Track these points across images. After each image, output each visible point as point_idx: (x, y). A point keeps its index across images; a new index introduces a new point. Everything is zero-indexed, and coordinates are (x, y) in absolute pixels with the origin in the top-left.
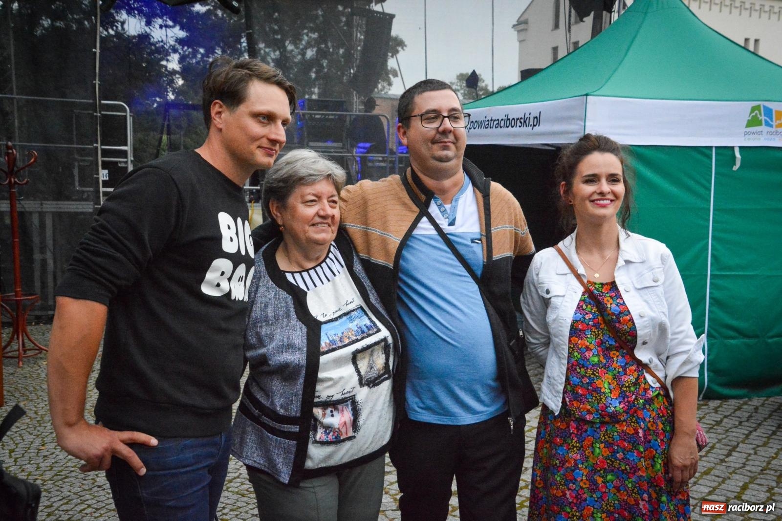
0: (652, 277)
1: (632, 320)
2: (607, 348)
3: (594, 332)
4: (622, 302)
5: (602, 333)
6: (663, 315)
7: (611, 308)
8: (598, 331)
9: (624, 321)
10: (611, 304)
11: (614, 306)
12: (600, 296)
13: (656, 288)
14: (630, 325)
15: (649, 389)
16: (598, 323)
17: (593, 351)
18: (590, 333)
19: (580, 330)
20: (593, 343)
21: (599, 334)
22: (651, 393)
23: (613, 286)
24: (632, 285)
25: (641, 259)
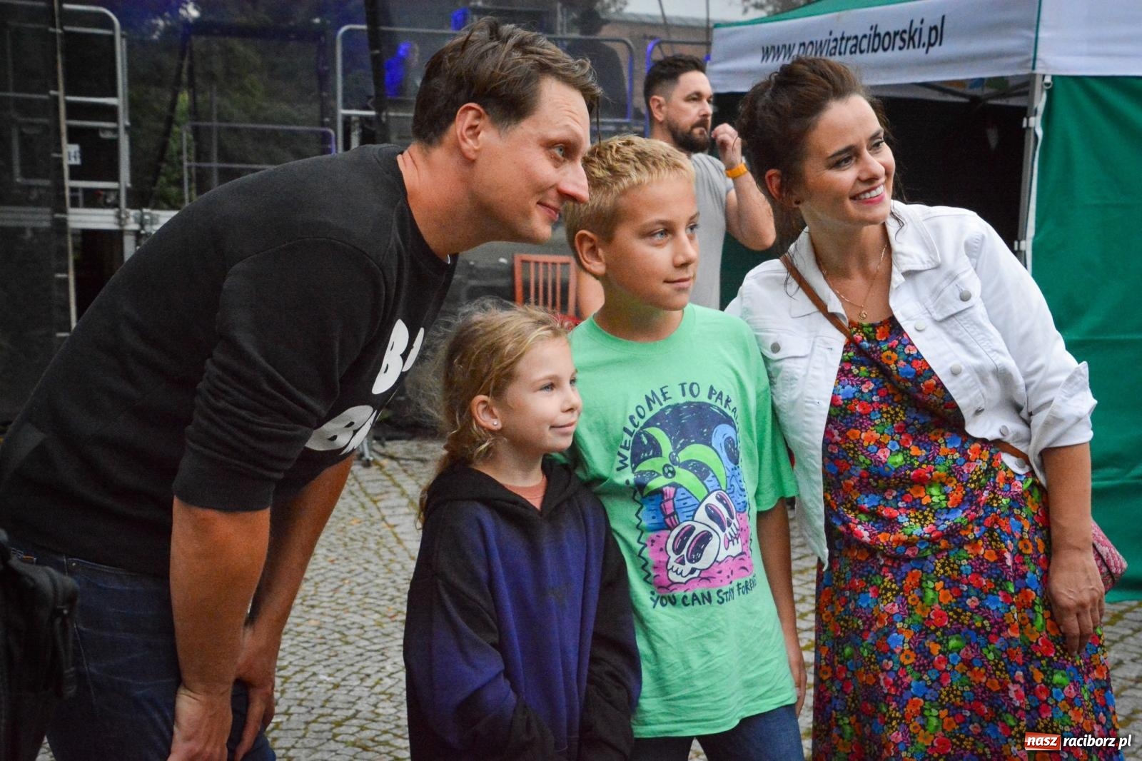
0: (958, 295)
1: (940, 384)
2: (918, 430)
3: (888, 412)
4: (914, 352)
5: (901, 409)
6: (998, 355)
7: (897, 370)
8: (893, 409)
9: (929, 387)
10: (896, 362)
11: (902, 362)
12: (875, 352)
13: (970, 312)
14: (939, 393)
15: (1014, 479)
16: (888, 395)
17: (889, 446)
18: (879, 416)
19: (861, 415)
20: (886, 431)
21: (897, 413)
22: (1020, 485)
23: (893, 326)
24: (928, 315)
25: (933, 261)
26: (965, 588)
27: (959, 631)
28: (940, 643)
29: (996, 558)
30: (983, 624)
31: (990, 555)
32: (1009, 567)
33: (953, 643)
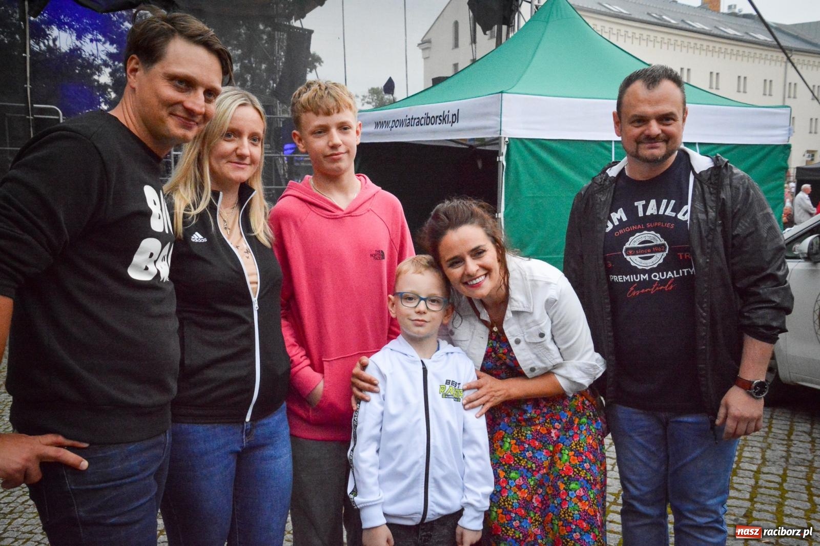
26: (527, 446)
27: (518, 469)
28: (506, 472)
29: (546, 432)
30: (532, 466)
31: (543, 430)
32: (552, 437)
33: (513, 475)
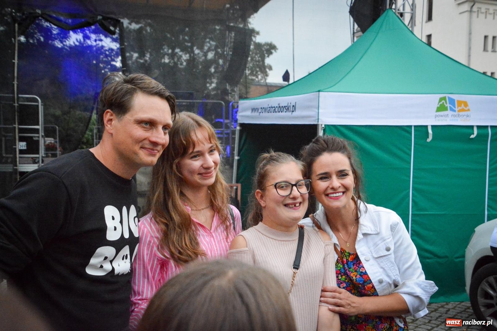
0: (385, 248)
9: (368, 288)
14: (372, 291)
24: (371, 254)
25: (376, 231)
